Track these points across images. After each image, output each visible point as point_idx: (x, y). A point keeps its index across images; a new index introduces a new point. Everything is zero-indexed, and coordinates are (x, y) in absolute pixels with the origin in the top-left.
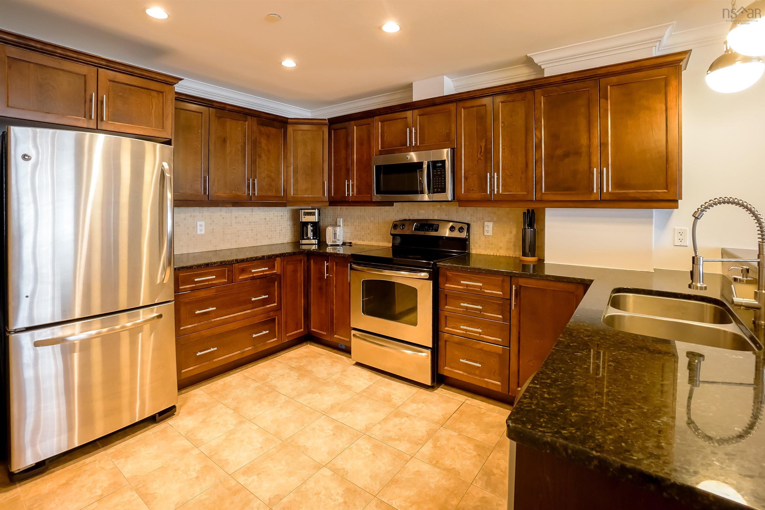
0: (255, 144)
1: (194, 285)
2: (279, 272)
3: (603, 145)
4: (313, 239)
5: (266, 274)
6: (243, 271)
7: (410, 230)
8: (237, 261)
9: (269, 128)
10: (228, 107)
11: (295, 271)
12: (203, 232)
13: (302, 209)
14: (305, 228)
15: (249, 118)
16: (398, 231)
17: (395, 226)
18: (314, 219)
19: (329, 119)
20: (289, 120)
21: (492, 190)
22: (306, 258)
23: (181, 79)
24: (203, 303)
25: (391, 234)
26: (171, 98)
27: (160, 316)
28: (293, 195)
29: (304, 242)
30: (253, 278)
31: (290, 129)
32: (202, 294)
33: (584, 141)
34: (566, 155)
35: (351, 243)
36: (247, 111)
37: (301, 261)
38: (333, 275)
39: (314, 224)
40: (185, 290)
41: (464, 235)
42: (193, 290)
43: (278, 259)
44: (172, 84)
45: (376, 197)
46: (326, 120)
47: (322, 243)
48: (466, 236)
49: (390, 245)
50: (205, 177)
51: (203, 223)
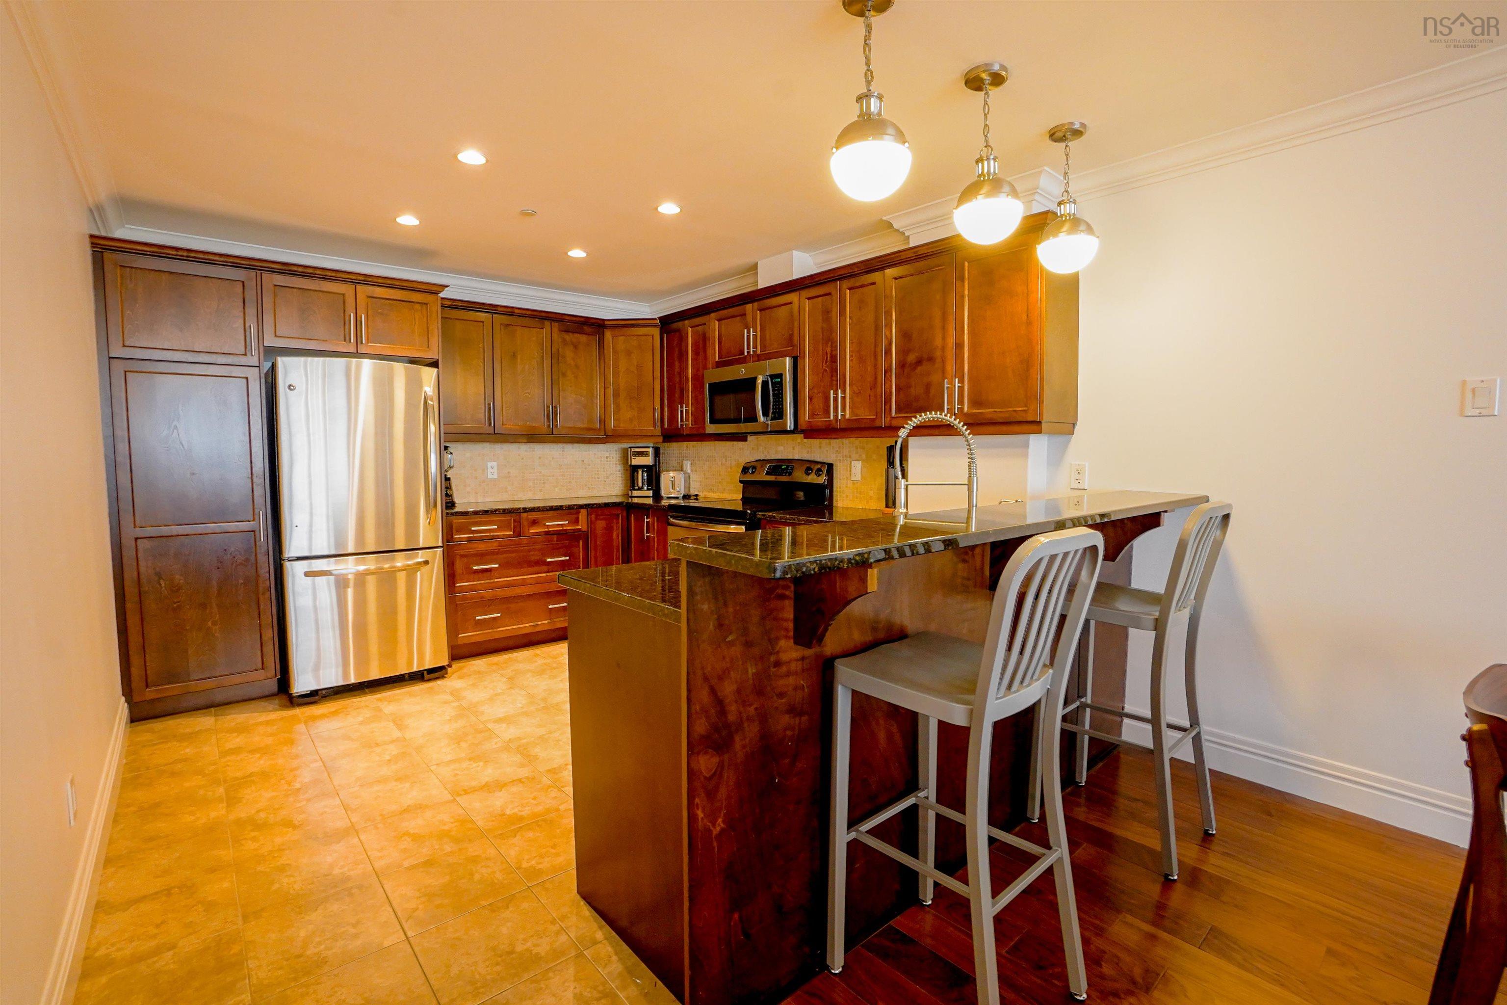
0: (556, 358)
1: (472, 535)
2: (584, 528)
3: (959, 346)
4: (648, 489)
5: (566, 530)
6: (534, 523)
7: (762, 476)
8: (525, 510)
9: (577, 335)
10: (516, 311)
11: (609, 529)
12: (495, 476)
13: (630, 448)
14: (635, 474)
15: (547, 323)
16: (749, 477)
17: (745, 470)
18: (649, 461)
19: (660, 318)
20: (606, 323)
21: (836, 416)
22: (625, 514)
23: (447, 286)
24: (482, 557)
25: (741, 482)
26: (436, 308)
27: (426, 562)
28: (614, 427)
29: (635, 493)
30: (547, 533)
31: (608, 334)
32: (482, 547)
34: (919, 362)
35: (697, 495)
36: (544, 314)
37: (618, 515)
38: (654, 534)
39: (648, 468)
40: (461, 540)
41: (822, 479)
42: (470, 540)
43: (583, 512)
44: (437, 293)
45: (711, 429)
46: (655, 319)
47: (657, 496)
48: (824, 481)
49: (741, 496)
50: (489, 404)
51: (495, 464)
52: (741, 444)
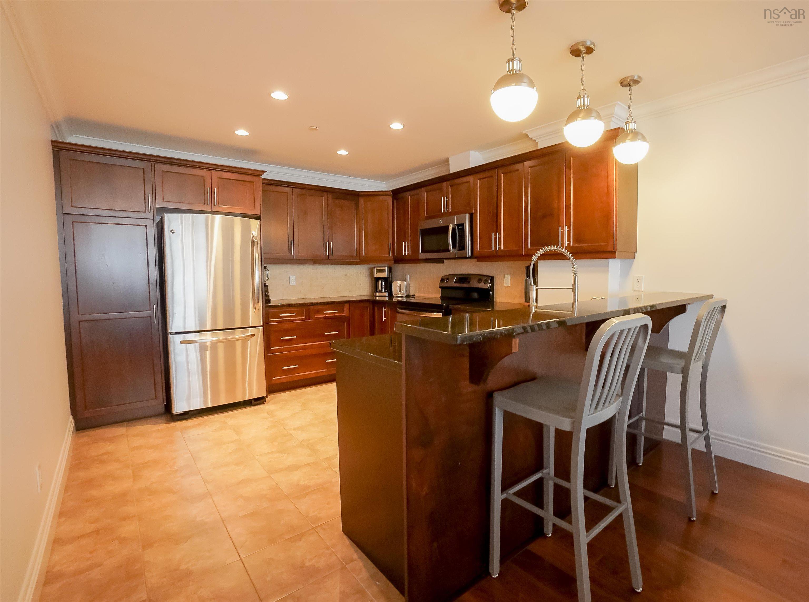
0: (330, 214)
1: (280, 319)
2: (348, 315)
3: (568, 207)
4: (385, 292)
5: (336, 316)
6: (318, 312)
7: (453, 283)
8: (312, 304)
9: (343, 201)
10: (307, 186)
11: (362, 315)
12: (294, 284)
13: (375, 267)
14: (378, 282)
15: (325, 194)
16: (445, 285)
17: (442, 280)
18: (386, 275)
19: (392, 191)
20: (360, 193)
21: (495, 248)
22: (371, 306)
23: (266, 172)
24: (287, 332)
25: (440, 287)
26: (259, 184)
27: (253, 335)
28: (365, 255)
29: (377, 294)
30: (325, 318)
31: (362, 201)
32: (286, 326)
33: (556, 205)
34: (544, 217)
35: (414, 295)
36: (323, 188)
37: (367, 307)
38: (388, 318)
39: (386, 280)
40: (274, 322)
41: (488, 286)
42: (279, 322)
43: (347, 305)
44: (260, 176)
45: (422, 256)
46: (389, 191)
47: (391, 295)
48: (489, 286)
49: (439, 296)
50: (291, 242)
51: (294, 277)
52: (440, 265)
